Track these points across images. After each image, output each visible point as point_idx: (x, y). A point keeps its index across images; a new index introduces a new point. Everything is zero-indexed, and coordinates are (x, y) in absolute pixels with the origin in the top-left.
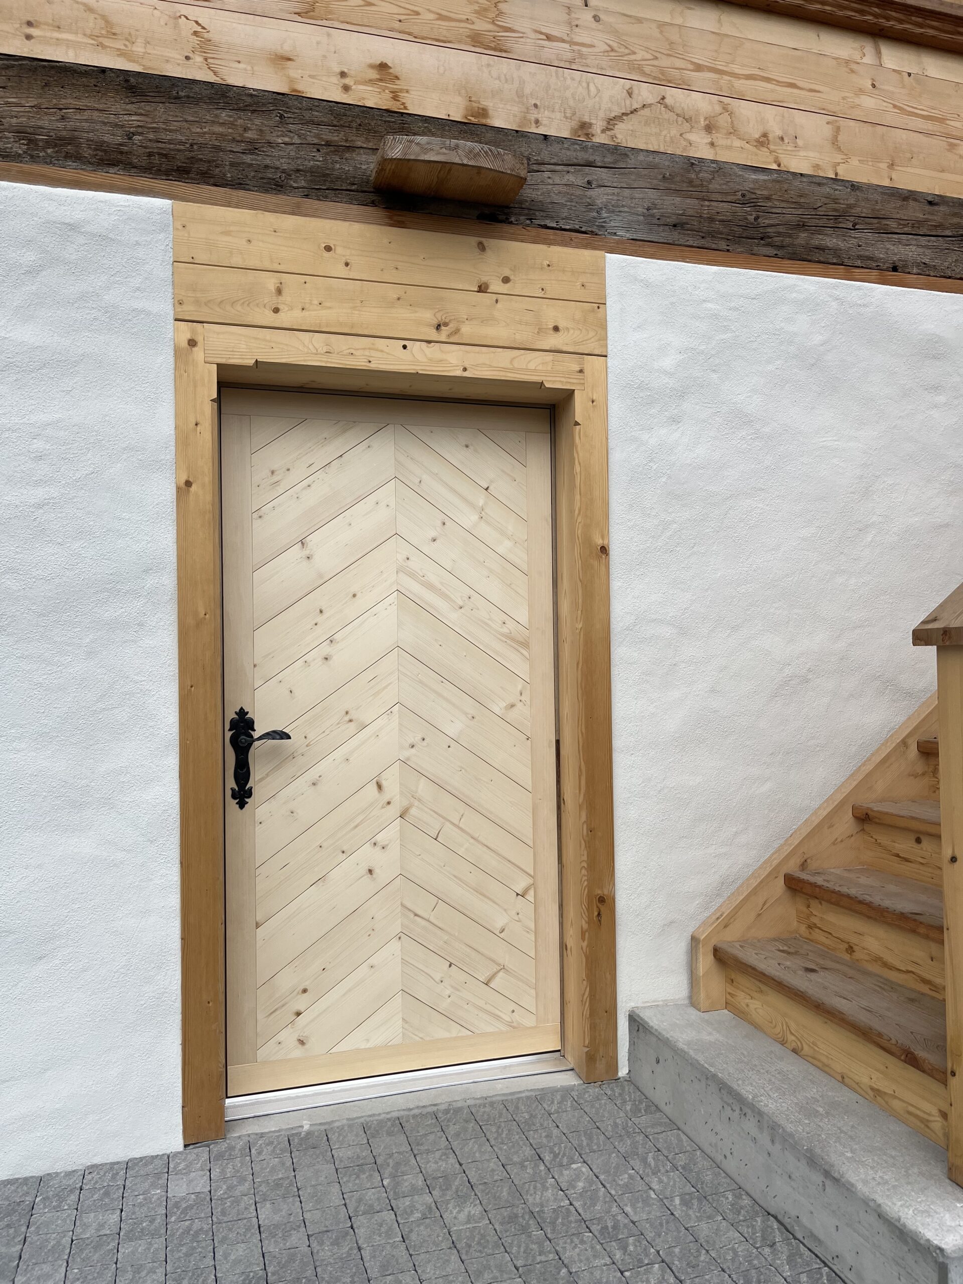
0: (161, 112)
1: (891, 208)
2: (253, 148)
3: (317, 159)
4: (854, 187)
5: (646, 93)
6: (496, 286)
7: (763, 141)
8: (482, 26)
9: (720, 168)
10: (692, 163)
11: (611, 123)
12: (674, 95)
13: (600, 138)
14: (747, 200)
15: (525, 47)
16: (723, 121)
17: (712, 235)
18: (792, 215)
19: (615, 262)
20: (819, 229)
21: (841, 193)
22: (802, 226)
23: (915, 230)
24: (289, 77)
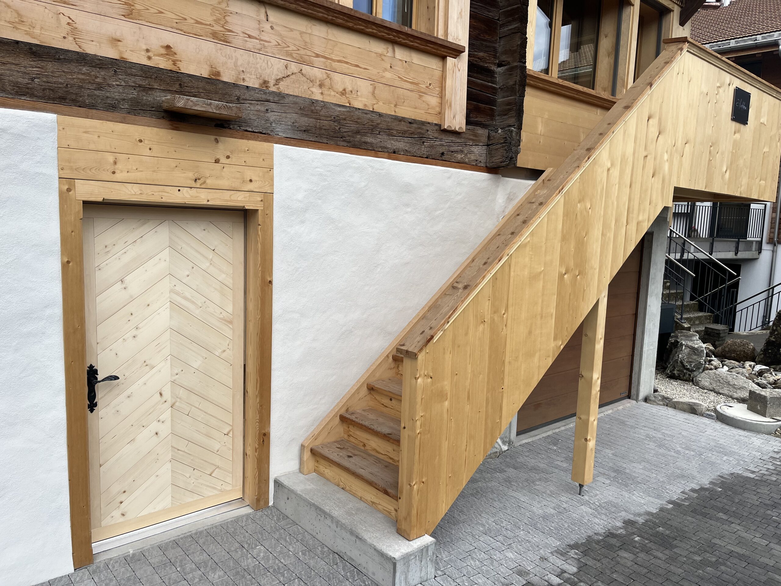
0: (50, 66)
1: (395, 125)
2: (100, 87)
3: (134, 94)
4: (380, 115)
5: (294, 67)
6: (223, 160)
7: (343, 93)
8: (217, 28)
9: (325, 105)
10: (313, 102)
11: (278, 81)
12: (306, 69)
13: (273, 89)
14: (336, 120)
15: (238, 41)
16: (327, 82)
17: (320, 135)
18: (354, 127)
19: (277, 147)
20: (365, 134)
21: (375, 117)
22: (358, 132)
23: (403, 134)
24: (119, 50)
